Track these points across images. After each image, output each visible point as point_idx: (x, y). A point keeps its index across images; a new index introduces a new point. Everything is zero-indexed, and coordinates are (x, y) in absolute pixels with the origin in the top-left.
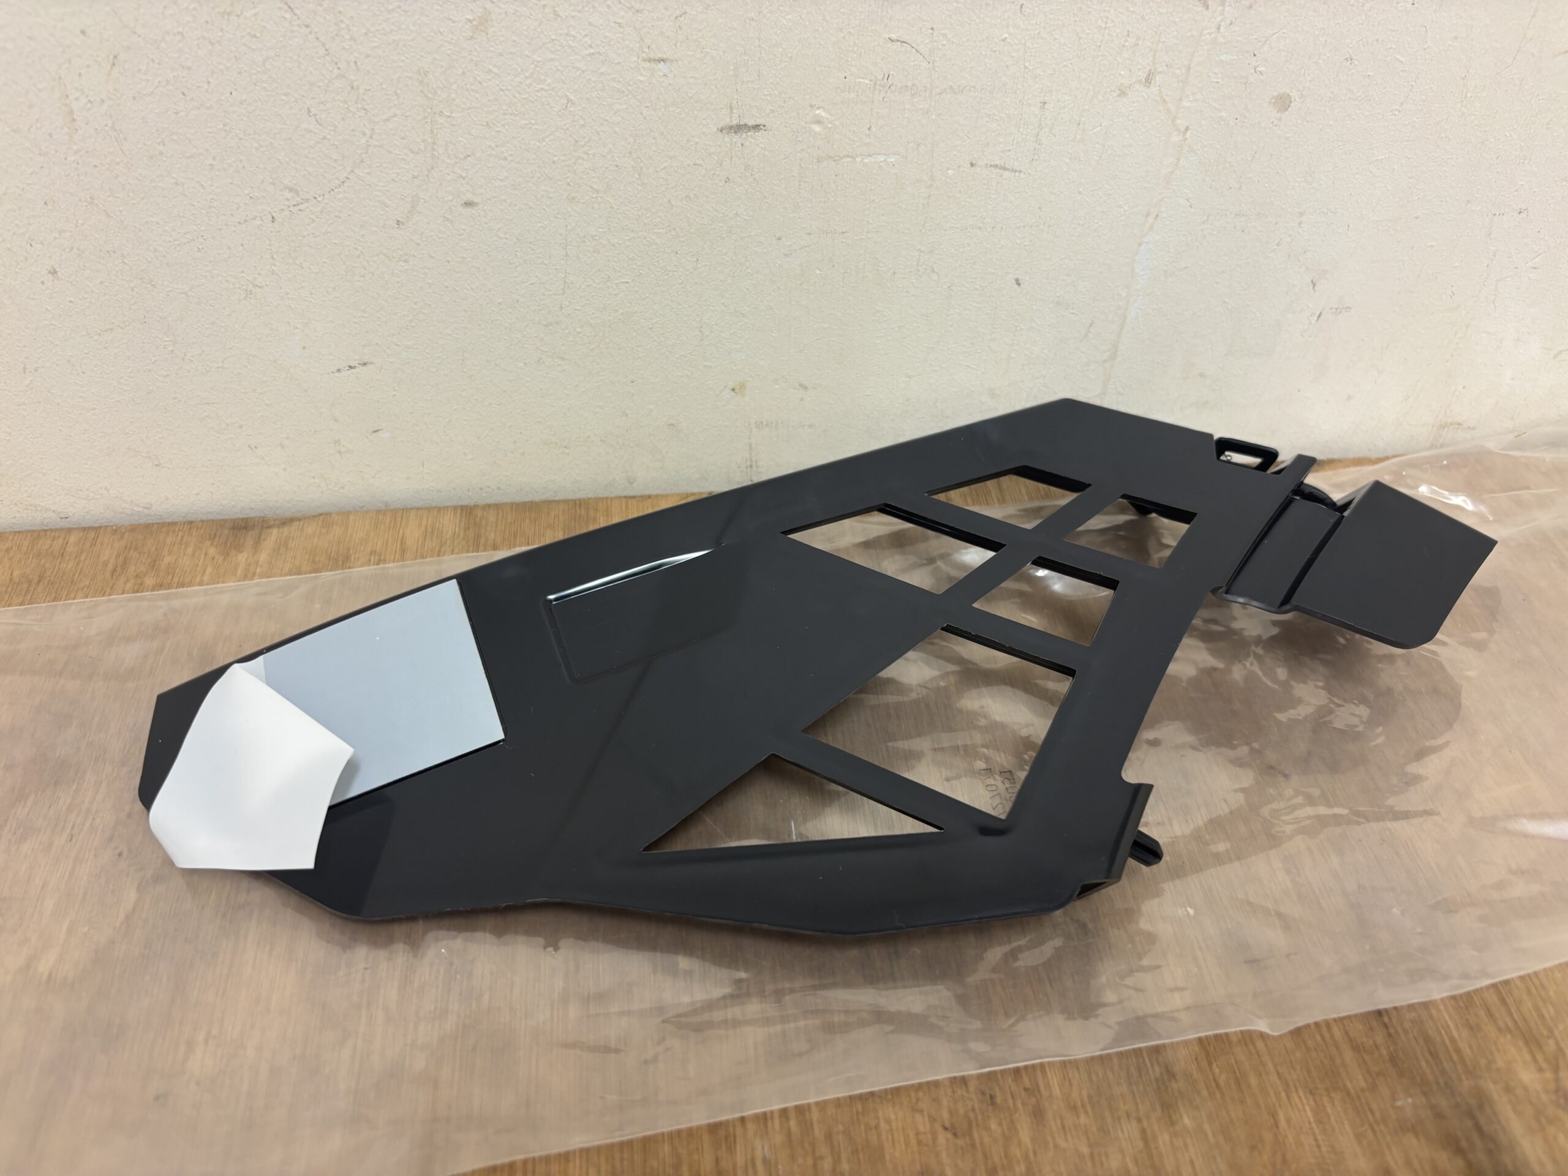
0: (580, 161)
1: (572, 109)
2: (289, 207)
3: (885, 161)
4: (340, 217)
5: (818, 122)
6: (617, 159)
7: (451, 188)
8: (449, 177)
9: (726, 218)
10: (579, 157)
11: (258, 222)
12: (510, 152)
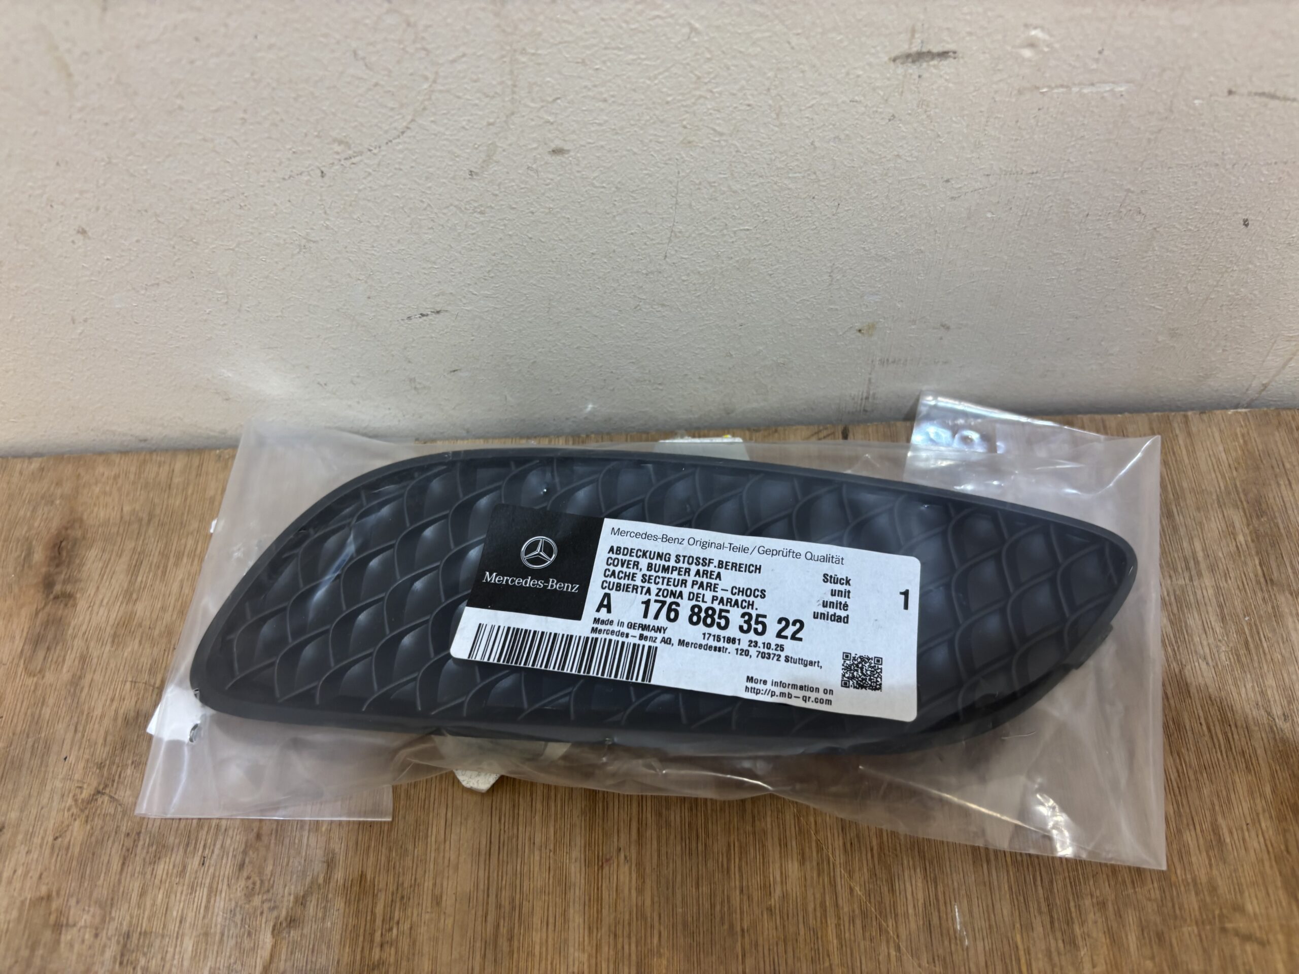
0: (702, 101)
1: (696, 40)
2: (340, 160)
3: (1112, 91)
4: (401, 169)
5: (1032, 45)
6: (750, 97)
7: (535, 135)
8: (533, 123)
9: (883, 160)
10: (701, 97)
11: (305, 178)
12: (612, 93)
